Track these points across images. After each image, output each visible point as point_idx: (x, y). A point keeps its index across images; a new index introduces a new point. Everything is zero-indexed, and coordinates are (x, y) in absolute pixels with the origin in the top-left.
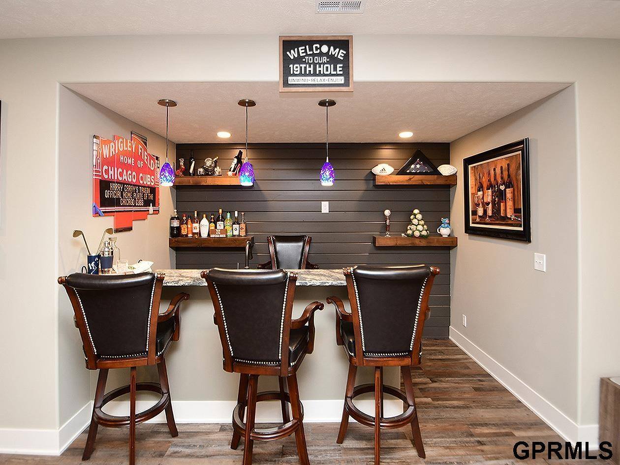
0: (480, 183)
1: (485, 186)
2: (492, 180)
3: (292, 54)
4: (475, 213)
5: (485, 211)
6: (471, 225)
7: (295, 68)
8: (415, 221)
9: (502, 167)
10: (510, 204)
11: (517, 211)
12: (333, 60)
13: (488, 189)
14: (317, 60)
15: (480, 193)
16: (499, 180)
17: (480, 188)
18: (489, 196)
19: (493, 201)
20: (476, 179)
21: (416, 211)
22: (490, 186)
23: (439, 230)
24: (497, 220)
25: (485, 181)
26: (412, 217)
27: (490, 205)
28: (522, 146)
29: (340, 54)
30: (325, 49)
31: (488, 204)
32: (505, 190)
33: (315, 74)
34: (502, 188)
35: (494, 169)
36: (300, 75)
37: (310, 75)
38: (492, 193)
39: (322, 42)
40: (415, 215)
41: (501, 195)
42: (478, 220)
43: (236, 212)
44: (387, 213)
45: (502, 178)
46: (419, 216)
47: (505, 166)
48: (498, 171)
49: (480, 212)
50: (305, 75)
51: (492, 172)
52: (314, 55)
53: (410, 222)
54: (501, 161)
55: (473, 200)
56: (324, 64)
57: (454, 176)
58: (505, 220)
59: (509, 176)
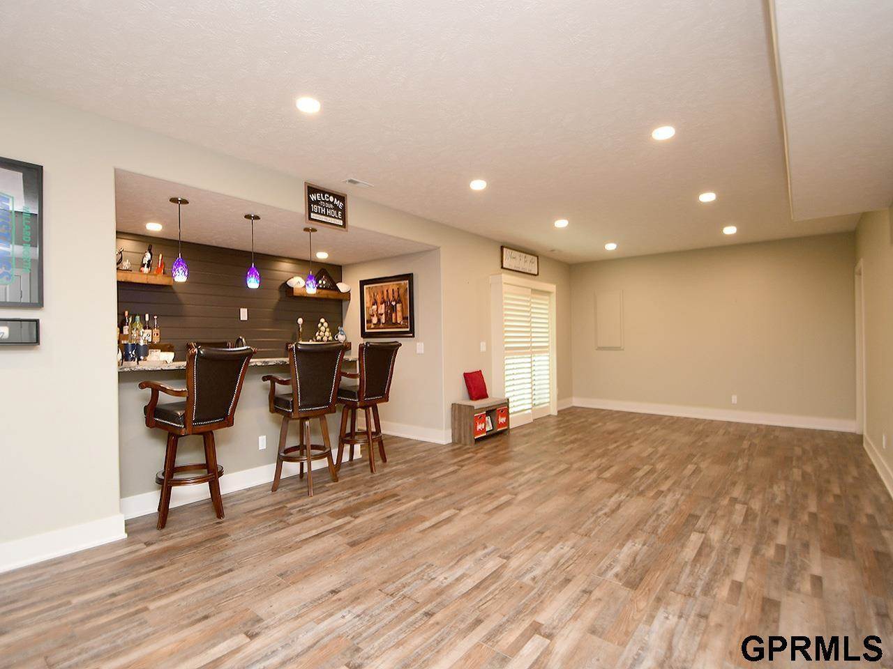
0: (375, 300)
1: (379, 302)
2: (385, 298)
3: (313, 197)
4: (370, 321)
5: (379, 320)
6: (366, 331)
7: (315, 208)
8: (323, 329)
9: (393, 290)
10: (399, 314)
11: (404, 318)
12: (336, 208)
13: (382, 304)
14: (327, 205)
15: (375, 307)
16: (391, 299)
17: (375, 303)
18: (382, 309)
19: (386, 313)
20: (371, 297)
21: (322, 320)
22: (383, 302)
23: (337, 337)
24: (390, 325)
25: (379, 298)
26: (320, 325)
27: (384, 315)
28: (409, 277)
29: (340, 204)
30: (331, 199)
31: (382, 314)
32: (396, 305)
33: (326, 215)
34: (394, 303)
35: (387, 291)
36: (317, 213)
37: (323, 214)
38: (385, 307)
39: (330, 194)
40: (322, 324)
41: (393, 309)
42: (372, 326)
43: (147, 316)
44: (300, 321)
45: (393, 297)
46: (326, 324)
47: (396, 289)
48: (390, 292)
49: (375, 320)
50: (320, 214)
51: (385, 293)
52: (325, 201)
53: (318, 330)
54: (392, 286)
55: (368, 313)
56: (331, 209)
57: (348, 293)
58: (396, 325)
59: (399, 296)
